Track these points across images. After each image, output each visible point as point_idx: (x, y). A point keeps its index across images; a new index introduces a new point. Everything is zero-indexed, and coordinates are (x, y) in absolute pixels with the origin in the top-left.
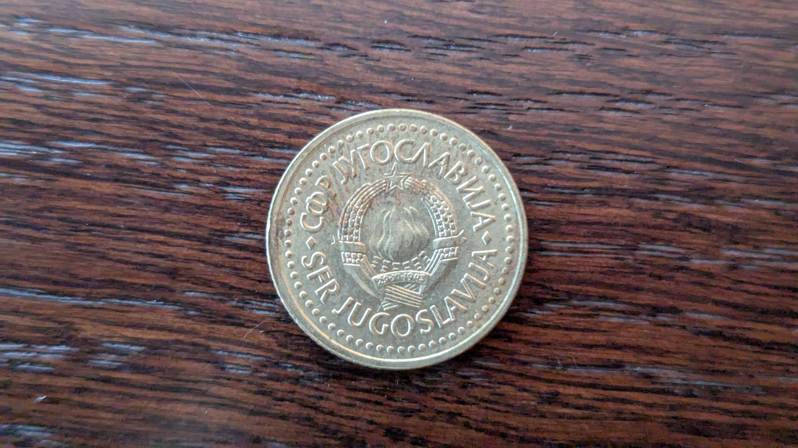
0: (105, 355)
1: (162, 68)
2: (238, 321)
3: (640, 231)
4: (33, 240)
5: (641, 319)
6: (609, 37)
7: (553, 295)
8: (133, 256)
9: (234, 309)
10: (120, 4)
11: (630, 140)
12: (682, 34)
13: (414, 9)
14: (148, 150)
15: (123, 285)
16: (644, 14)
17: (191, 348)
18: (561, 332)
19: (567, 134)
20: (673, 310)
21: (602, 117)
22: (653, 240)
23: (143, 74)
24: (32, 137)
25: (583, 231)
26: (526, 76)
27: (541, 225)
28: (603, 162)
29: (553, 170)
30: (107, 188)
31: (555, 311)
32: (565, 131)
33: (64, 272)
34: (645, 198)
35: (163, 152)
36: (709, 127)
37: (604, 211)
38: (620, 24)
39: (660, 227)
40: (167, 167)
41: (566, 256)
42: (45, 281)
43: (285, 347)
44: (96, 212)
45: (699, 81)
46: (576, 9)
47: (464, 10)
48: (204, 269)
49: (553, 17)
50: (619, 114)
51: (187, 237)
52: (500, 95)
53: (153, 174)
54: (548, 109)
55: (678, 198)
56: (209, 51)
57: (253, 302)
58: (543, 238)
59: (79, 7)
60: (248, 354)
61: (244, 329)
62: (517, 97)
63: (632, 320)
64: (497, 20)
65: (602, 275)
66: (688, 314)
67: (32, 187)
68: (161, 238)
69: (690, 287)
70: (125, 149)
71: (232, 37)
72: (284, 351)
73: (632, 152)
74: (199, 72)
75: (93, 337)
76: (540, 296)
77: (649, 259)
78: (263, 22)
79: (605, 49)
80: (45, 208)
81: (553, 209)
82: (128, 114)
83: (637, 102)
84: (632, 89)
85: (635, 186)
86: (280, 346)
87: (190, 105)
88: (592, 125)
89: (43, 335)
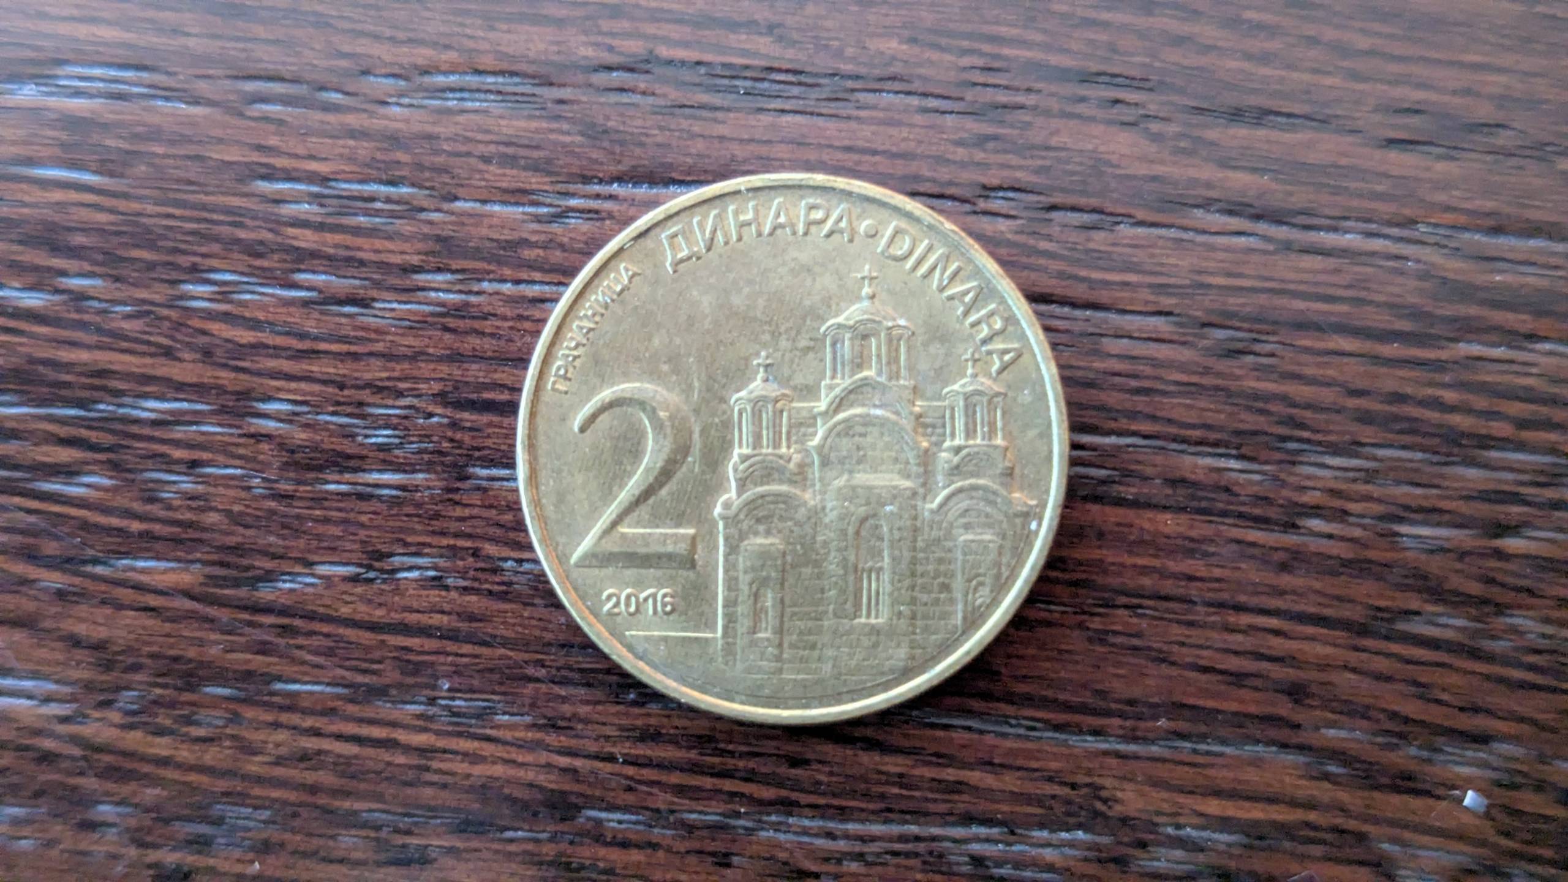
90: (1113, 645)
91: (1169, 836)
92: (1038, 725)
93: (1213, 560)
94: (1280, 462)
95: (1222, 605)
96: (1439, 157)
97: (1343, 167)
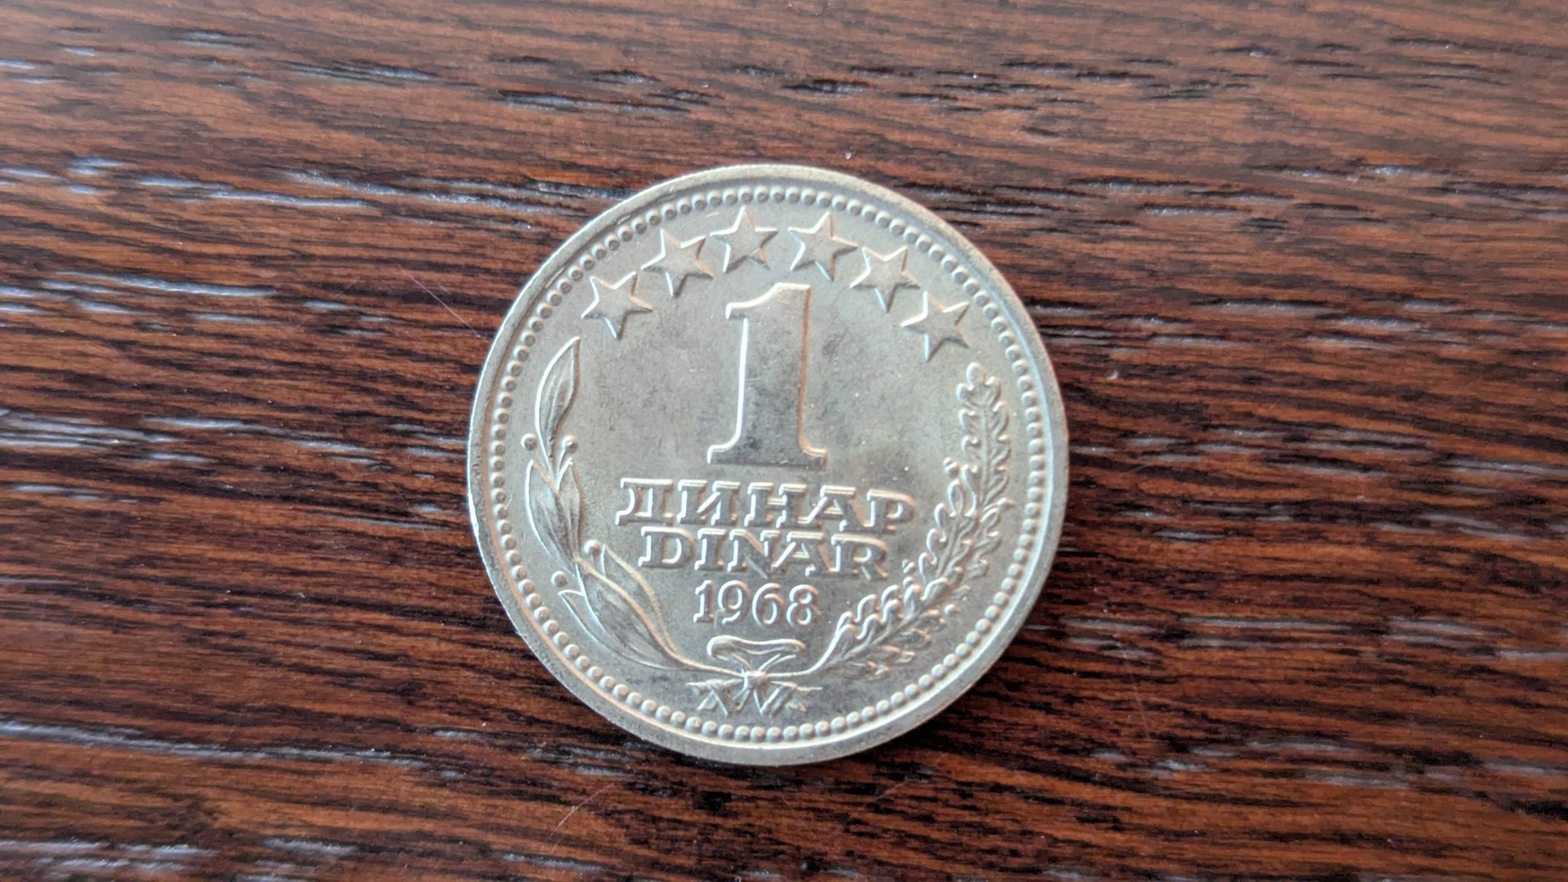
0: (271, 863)
1: (379, 261)
2: (546, 791)
3: (1391, 592)
4: (118, 625)
5: (1395, 778)
6: (1322, 181)
7: (1207, 730)
8: (325, 656)
9: (536, 765)
10: (289, 127)
11: (1370, 400)
12: (1479, 173)
13: (909, 128)
14: (352, 434)
15: (303, 717)
16: (1396, 130)
17: (448, 848)
18: (1223, 808)
19: (1236, 387)
20: (1461, 759)
21: (1310, 351)
22: (1418, 611)
23: (338, 274)
24: (110, 409)
25: (1272, 593)
26: (1146, 266)
27: (1182, 582)
28: (1313, 446)
29: (1209, 465)
30: (270, 514)
31: (1213, 765)
32: (1230, 380)
33: (184, 691)
34: (1399, 523)
35: (385, 438)
36: (1535, 371)
37: (1317, 550)
38: (1346, 153)
39: (1435, 584)
40: (394, 470)
41: (1237, 649)
42: (140, 710)
43: (644, 843)
44: (245, 566)
45: (1514, 271)
46: (1251, 122)
47: (1014, 129)
48: (474, 682)
49: (1201, 139)
50: (1345, 344)
51: (437, 615)
52: (1093, 307)
53: (365, 484)
54: (1194, 336)
55: (1470, 522)
56: (478, 222)
57: (578, 751)
58: (1186, 610)
59: (204, 134)
60: (567, 860)
61: (559, 808)
62: (1130, 310)
63: (1376, 782)
64: (1084, 148)
65: (1312, 688)
66: (1491, 766)
67: (113, 513)
68: (384, 618)
69: (1494, 709)
70: (304, 433)
71: (524, 194)
72: (642, 852)
73: (1373, 425)
74: (456, 268)
75: (245, 826)
76: (1178, 732)
77: (1410, 651)
78: (587, 161)
79: (1315, 205)
80: (141, 557)
81: (1207, 550)
82: (309, 359)
83: (1383, 317)
84: (1372, 292)
85: (1379, 497)
86: (635, 841)
87: (440, 339)
88: (1287, 369)
89: (141, 824)
90: (216, 647)
91: (278, 849)
92: (138, 733)
93: (319, 553)
94: (389, 446)
95: (328, 601)
96: (561, 109)
97: (454, 124)
